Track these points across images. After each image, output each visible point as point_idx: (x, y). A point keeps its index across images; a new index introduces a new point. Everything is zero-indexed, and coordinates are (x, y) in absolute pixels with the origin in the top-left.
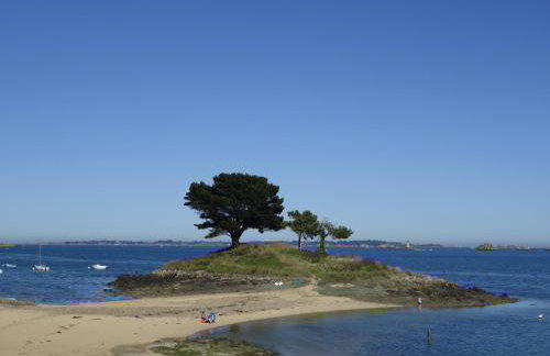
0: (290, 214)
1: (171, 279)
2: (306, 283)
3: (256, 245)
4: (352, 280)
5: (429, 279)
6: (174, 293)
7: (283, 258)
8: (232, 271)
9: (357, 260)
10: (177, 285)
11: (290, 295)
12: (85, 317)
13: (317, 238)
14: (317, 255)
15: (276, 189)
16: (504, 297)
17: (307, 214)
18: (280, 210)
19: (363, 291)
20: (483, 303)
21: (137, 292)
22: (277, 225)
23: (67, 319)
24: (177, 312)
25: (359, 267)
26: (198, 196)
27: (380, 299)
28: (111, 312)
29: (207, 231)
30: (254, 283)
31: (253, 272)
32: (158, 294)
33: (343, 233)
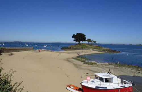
0: (87, 39)
1: (70, 48)
2: (90, 49)
3: (82, 43)
4: (97, 49)
5: (108, 49)
6: (71, 50)
7: (86, 45)
8: (79, 47)
9: (97, 46)
10: (71, 49)
11: (88, 51)
12: (61, 53)
13: (91, 43)
14: (91, 45)
15: (85, 35)
16: (119, 52)
17: (90, 39)
18: (86, 38)
19: (99, 50)
20: (117, 52)
21: (66, 50)
22: (85, 41)
23: (58, 54)
24: (74, 53)
25: (98, 47)
26: (74, 36)
27: (102, 52)
28: (65, 53)
29: (75, 41)
30: (83, 49)
31: (82, 47)
32: (69, 50)
33: (95, 42)
